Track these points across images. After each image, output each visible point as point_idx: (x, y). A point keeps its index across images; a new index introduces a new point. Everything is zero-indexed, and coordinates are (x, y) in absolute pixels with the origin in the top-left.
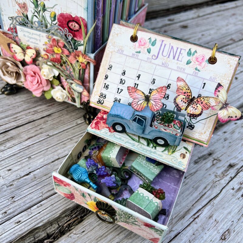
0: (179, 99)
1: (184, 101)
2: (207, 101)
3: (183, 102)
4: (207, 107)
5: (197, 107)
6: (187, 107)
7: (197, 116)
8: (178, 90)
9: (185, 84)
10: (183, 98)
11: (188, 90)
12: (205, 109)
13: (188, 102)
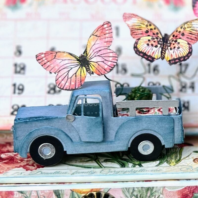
0: (142, 44)
1: (152, 45)
2: (191, 29)
3: (150, 46)
4: (196, 38)
5: (179, 43)
6: (162, 52)
7: (187, 58)
8: (134, 33)
9: (140, 19)
10: (149, 40)
11: (150, 25)
12: (193, 41)
13: (161, 44)
